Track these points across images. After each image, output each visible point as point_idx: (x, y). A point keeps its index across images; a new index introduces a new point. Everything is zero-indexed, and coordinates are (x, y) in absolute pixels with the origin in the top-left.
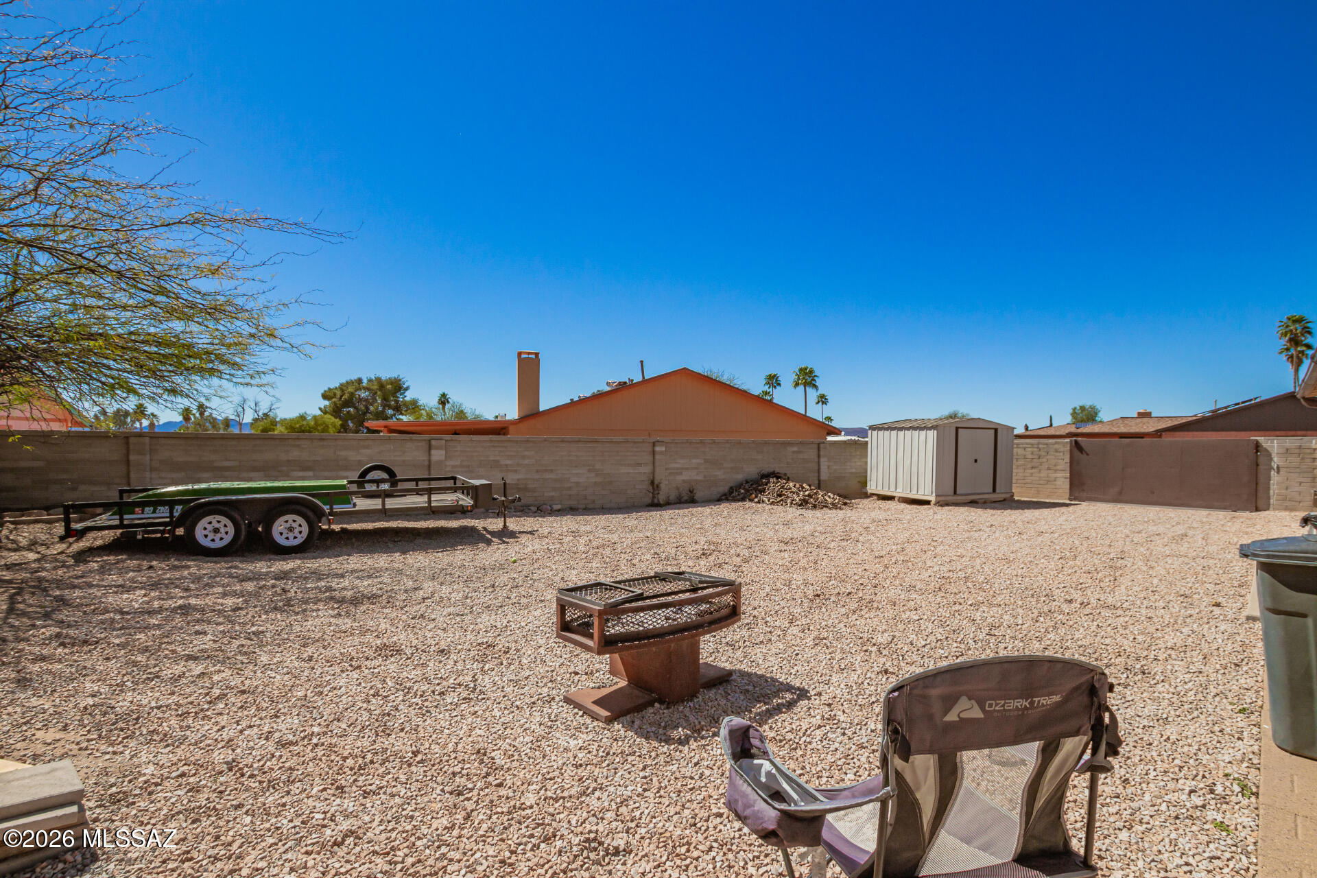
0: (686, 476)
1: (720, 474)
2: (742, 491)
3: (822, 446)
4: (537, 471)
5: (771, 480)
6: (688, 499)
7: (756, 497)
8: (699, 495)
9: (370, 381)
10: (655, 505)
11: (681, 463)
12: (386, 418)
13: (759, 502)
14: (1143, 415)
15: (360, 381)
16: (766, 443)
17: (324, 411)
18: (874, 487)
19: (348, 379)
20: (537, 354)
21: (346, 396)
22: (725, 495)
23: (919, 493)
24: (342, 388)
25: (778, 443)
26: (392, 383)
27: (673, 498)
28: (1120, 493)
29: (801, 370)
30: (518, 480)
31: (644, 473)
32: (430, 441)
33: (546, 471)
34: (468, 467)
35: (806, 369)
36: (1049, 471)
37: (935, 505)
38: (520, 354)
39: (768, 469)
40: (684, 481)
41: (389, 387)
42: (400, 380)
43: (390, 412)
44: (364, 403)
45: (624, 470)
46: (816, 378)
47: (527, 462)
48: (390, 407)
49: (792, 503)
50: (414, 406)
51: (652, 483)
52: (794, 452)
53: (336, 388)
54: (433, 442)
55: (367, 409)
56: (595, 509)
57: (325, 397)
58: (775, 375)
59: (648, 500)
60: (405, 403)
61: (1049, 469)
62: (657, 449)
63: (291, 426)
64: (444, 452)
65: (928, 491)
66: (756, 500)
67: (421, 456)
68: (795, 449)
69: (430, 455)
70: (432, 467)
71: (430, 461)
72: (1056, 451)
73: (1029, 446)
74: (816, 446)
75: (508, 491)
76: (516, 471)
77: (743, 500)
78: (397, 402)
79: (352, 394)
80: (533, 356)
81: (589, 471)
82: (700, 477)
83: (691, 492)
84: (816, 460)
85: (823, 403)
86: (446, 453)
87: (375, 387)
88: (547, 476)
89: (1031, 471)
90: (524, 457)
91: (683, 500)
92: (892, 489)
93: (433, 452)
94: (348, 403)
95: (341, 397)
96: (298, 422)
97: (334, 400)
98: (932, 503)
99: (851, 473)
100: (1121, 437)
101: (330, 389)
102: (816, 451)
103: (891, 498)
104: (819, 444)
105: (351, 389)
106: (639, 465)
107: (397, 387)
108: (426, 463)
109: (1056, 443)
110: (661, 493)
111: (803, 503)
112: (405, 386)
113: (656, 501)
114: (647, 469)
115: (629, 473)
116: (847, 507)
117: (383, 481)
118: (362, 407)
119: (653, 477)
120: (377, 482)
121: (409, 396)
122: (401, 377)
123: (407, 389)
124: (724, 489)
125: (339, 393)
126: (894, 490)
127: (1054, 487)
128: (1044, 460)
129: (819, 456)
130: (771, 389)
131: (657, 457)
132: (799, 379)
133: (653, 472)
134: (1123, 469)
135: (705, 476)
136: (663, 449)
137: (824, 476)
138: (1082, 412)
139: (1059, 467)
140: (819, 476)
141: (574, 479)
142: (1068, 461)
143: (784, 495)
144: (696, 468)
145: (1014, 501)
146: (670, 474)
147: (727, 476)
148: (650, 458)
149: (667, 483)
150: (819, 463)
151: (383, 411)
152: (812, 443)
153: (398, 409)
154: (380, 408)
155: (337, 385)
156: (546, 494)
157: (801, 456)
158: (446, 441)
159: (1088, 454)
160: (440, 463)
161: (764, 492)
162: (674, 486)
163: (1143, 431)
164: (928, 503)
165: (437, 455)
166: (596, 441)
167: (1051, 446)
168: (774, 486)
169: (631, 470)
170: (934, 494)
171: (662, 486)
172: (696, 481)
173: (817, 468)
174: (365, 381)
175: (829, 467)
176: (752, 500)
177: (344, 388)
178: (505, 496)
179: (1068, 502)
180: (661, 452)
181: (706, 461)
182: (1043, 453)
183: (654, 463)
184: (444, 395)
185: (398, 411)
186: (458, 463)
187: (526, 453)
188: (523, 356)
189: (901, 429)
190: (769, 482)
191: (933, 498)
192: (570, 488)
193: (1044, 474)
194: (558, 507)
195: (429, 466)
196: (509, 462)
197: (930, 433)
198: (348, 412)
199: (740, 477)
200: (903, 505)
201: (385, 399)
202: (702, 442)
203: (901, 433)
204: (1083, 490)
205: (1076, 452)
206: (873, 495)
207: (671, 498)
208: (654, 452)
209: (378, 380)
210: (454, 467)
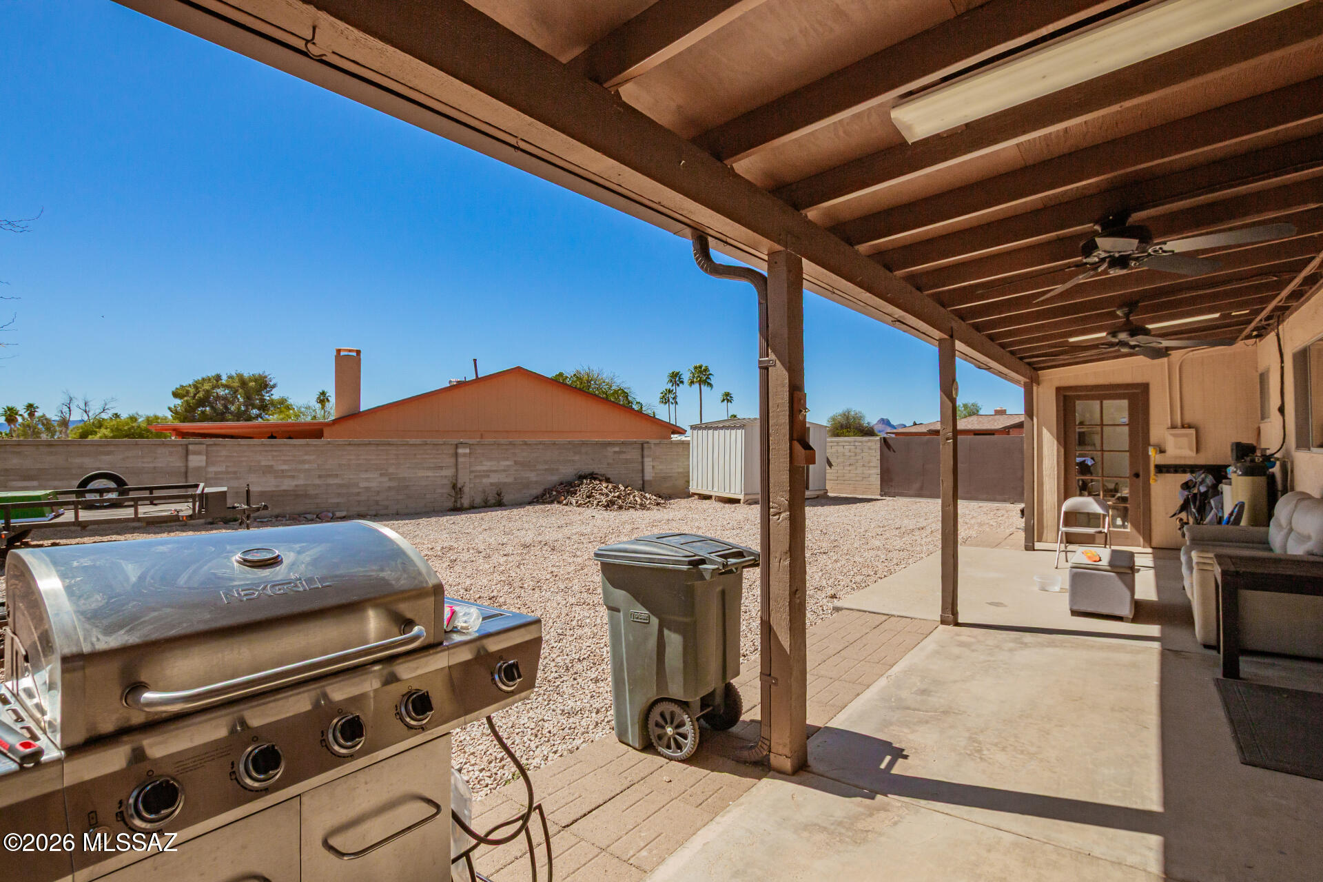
0: (494, 478)
1: (533, 476)
2: (554, 493)
3: (645, 445)
4: (320, 477)
5: (585, 481)
6: (495, 501)
7: (565, 499)
8: (506, 498)
9: (230, 377)
10: (457, 509)
11: (487, 465)
12: (250, 419)
13: (567, 505)
14: (998, 413)
15: (218, 378)
16: (583, 444)
17: (174, 411)
18: (695, 487)
19: (204, 376)
20: (358, 352)
21: (201, 395)
22: (537, 497)
23: (732, 492)
24: (196, 386)
25: (597, 443)
26: (256, 380)
27: (478, 500)
28: (921, 488)
29: (696, 368)
30: (296, 486)
31: (446, 476)
32: (187, 445)
33: (330, 476)
34: (235, 473)
35: (701, 367)
36: (864, 468)
37: (744, 503)
38: (339, 351)
39: (587, 469)
40: (492, 484)
41: (252, 384)
42: (266, 377)
43: (255, 412)
44: (223, 402)
45: (421, 473)
46: (711, 377)
47: (307, 466)
48: (254, 407)
49: (598, 505)
50: (283, 405)
51: (454, 486)
52: (615, 452)
53: (190, 385)
54: (191, 447)
55: (226, 407)
56: (387, 515)
57: (176, 395)
58: (678, 373)
59: (450, 504)
60: (272, 403)
61: (864, 466)
62: (460, 451)
63: (117, 428)
64: (205, 458)
65: (738, 491)
66: (564, 502)
67: (177, 463)
68: (617, 449)
69: (187, 460)
70: (189, 474)
71: (187, 467)
72: (870, 449)
73: (847, 444)
74: (640, 446)
75: (252, 499)
76: (293, 477)
77: (552, 502)
78: (263, 400)
79: (208, 393)
80: (354, 354)
81: (381, 475)
82: (510, 480)
83: (499, 495)
84: (640, 460)
85: (728, 401)
86: (207, 458)
87: (236, 384)
88: (331, 481)
89: (849, 468)
90: (304, 462)
91: (489, 504)
92: (710, 488)
93: (191, 457)
94: (202, 402)
95: (195, 395)
96: (127, 424)
97: (185, 398)
98: (742, 501)
99: (679, 473)
100: (975, 434)
101: (182, 386)
102: (640, 450)
103: (708, 497)
104: (642, 444)
105: (207, 386)
106: (441, 468)
107: (263, 384)
108: (183, 470)
109: (869, 441)
110: (465, 497)
111: (609, 505)
112: (272, 383)
113: (459, 505)
114: (449, 472)
115: (428, 477)
116: (659, 507)
117: (109, 490)
118: (219, 406)
119: (456, 480)
120: (100, 491)
121: (276, 394)
122: (267, 374)
123: (274, 386)
124: (537, 491)
125: (192, 390)
126: (711, 489)
127: (868, 483)
128: (859, 457)
129: (643, 457)
130: (674, 387)
131: (461, 460)
132: (694, 377)
133: (456, 476)
134: (923, 465)
135: (515, 479)
136: (467, 451)
137: (648, 477)
138: (965, 410)
139: (872, 464)
140: (643, 476)
141: (363, 484)
142: (879, 458)
143: (594, 496)
144: (504, 471)
145: (828, 497)
146: (475, 476)
147: (539, 478)
148: (453, 460)
149: (472, 485)
150: (643, 463)
151: (246, 411)
152: (635, 443)
153: (264, 407)
154: (243, 408)
155: (191, 382)
156: (330, 501)
157: (623, 456)
158: (208, 445)
159: (894, 452)
160: (198, 469)
161: (576, 494)
162: (480, 489)
163: (993, 428)
164: (737, 501)
165: (196, 461)
166: (389, 444)
167: (865, 444)
168: (584, 488)
169: (430, 474)
170: (743, 493)
171: (466, 490)
172: (505, 484)
173: (640, 468)
174: (224, 378)
175: (653, 467)
176: (559, 502)
177: (199, 385)
178: (248, 504)
179: (879, 497)
180: (465, 455)
181: (516, 462)
182: (858, 451)
183: (456, 465)
184: (323, 393)
185: (264, 410)
186: (223, 469)
187: (306, 457)
188: (342, 353)
189: (716, 428)
190: (582, 483)
191: (741, 497)
192: (358, 494)
193: (860, 471)
194: (344, 514)
195: (186, 473)
196: (285, 467)
197: (739, 432)
198: (203, 412)
199: (555, 478)
200: (720, 505)
201: (248, 397)
202: (511, 444)
203: (716, 432)
204: (892, 486)
205: (886, 450)
206: (695, 494)
207: (475, 502)
208: (456, 455)
209: (241, 377)
210: (216, 473)
